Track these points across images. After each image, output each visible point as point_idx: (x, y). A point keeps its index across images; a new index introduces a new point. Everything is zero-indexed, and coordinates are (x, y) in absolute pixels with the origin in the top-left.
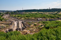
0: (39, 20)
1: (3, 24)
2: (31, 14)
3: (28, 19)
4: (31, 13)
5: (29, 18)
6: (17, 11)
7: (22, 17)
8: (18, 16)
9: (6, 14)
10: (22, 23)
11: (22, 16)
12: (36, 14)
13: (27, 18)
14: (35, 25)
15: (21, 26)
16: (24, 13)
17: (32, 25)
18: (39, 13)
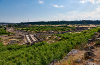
1: (12, 38)
2: (40, 27)
5: (40, 31)
8: (26, 29)
10: (34, 36)
13: (37, 31)
17: (47, 38)
18: (48, 26)
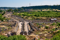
0: (53, 21)
1: (4, 25)
2: (41, 12)
3: (37, 19)
5: (39, 18)
6: (23, 7)
7: (29, 17)
8: (23, 15)
9: (8, 11)
10: (29, 24)
12: (48, 12)
13: (35, 17)
14: (47, 28)
15: (27, 29)
16: (32, 10)
18: (53, 11)
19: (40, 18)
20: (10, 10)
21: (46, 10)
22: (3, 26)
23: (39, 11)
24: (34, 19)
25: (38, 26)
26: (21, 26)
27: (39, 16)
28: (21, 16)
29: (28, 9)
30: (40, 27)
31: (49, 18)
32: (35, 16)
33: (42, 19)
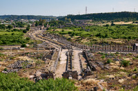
2: (113, 28)
3: (102, 43)
4: (113, 25)
5: (106, 40)
6: (70, 16)
7: (83, 37)
8: (69, 33)
9: (36, 25)
10: (84, 54)
11: (85, 33)
12: (130, 27)
13: (98, 38)
14: (125, 64)
15: (79, 65)
16: (90, 22)
19: (109, 41)
20: (40, 21)
21: (123, 23)
22: (26, 58)
23: (107, 26)
24: (95, 43)
25: (105, 59)
26: (66, 58)
27: (106, 36)
28: (65, 36)
29: (83, 21)
30: (108, 63)
31: (132, 41)
32: (97, 36)
33: (115, 43)
